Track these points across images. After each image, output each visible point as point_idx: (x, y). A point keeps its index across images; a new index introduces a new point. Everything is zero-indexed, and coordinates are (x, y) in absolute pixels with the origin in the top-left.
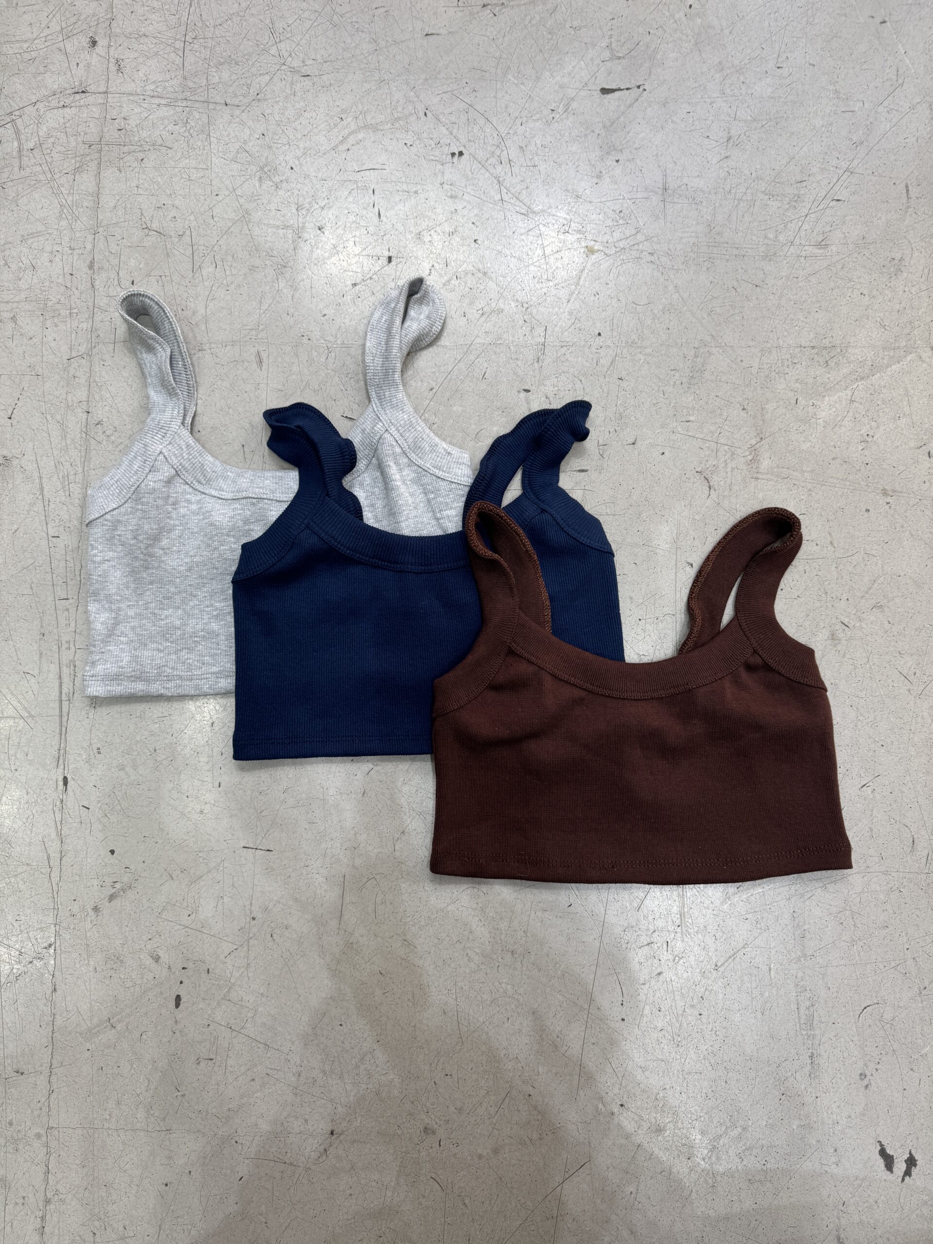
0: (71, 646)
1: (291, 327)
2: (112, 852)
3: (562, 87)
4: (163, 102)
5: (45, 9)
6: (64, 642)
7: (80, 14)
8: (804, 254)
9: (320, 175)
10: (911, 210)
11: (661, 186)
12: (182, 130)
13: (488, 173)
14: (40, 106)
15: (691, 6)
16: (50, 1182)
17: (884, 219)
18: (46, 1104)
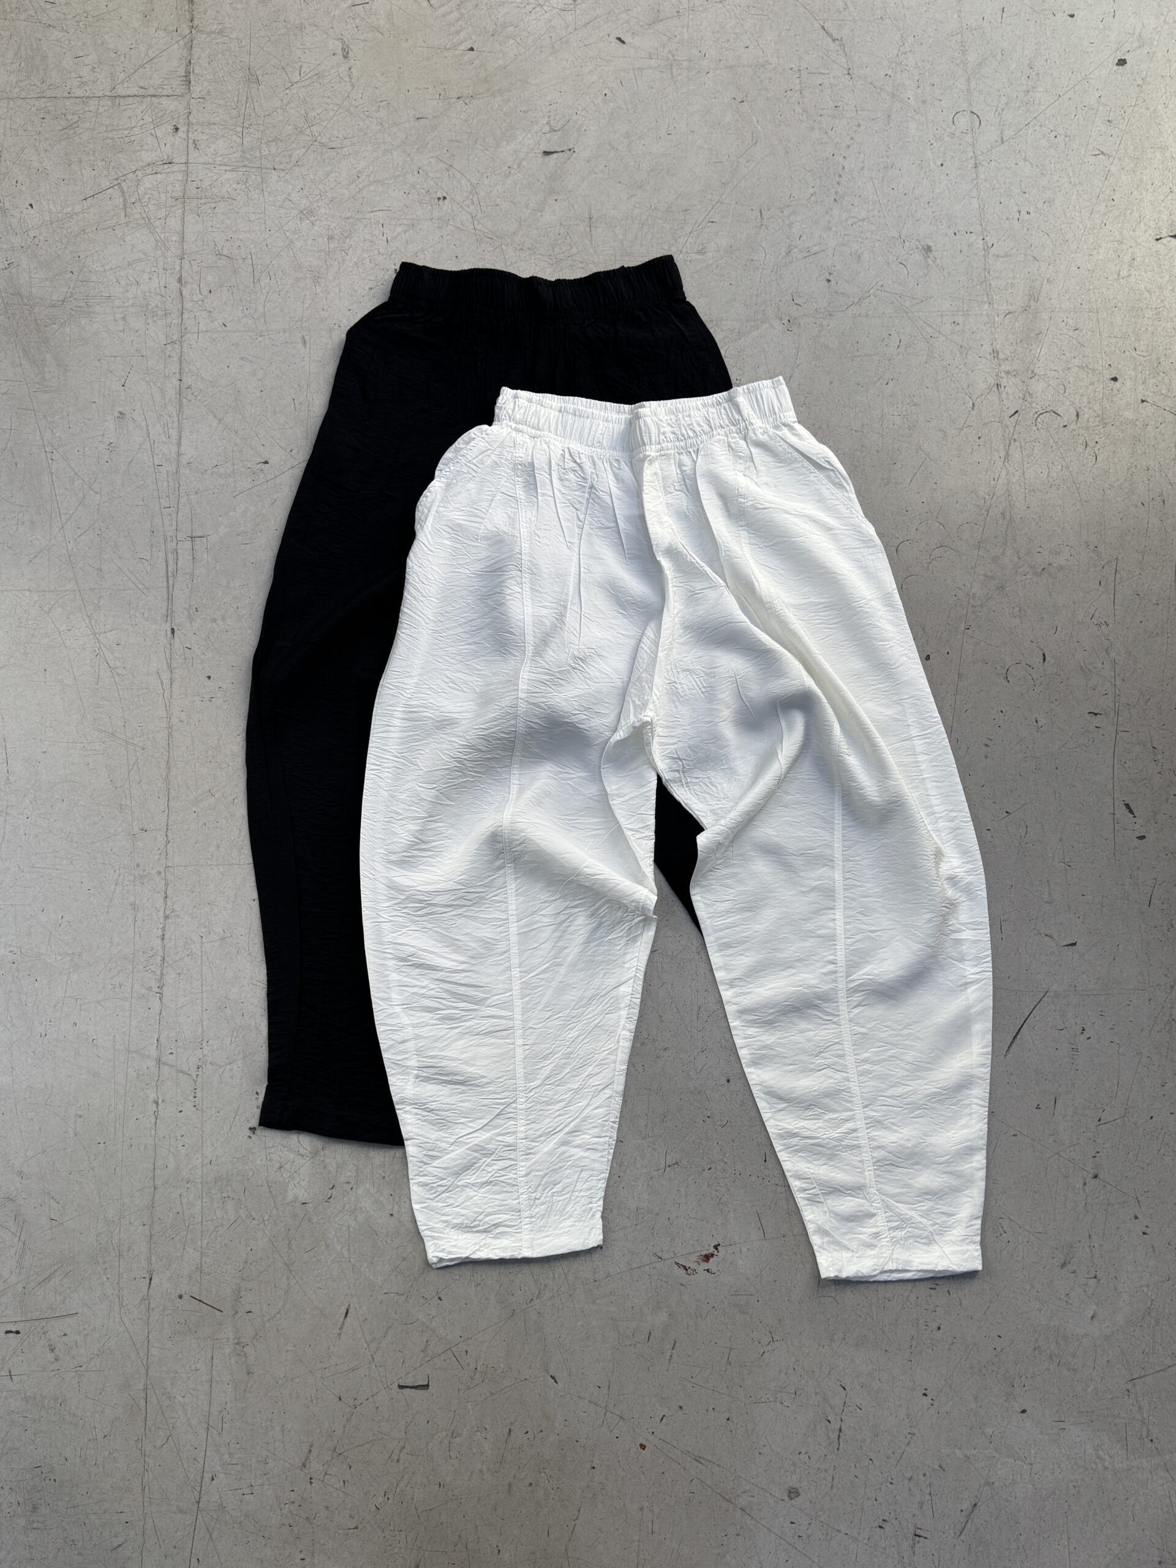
0: (174, 538)
1: (326, 319)
2: (209, 677)
3: (516, 152)
4: (228, 168)
5: (140, 107)
6: (168, 537)
7: (166, 110)
8: (689, 259)
9: (344, 215)
10: (763, 227)
11: (587, 216)
12: (244, 187)
13: (464, 212)
14: (138, 173)
15: (606, 94)
16: (168, 903)
17: (745, 234)
18: (164, 850)
